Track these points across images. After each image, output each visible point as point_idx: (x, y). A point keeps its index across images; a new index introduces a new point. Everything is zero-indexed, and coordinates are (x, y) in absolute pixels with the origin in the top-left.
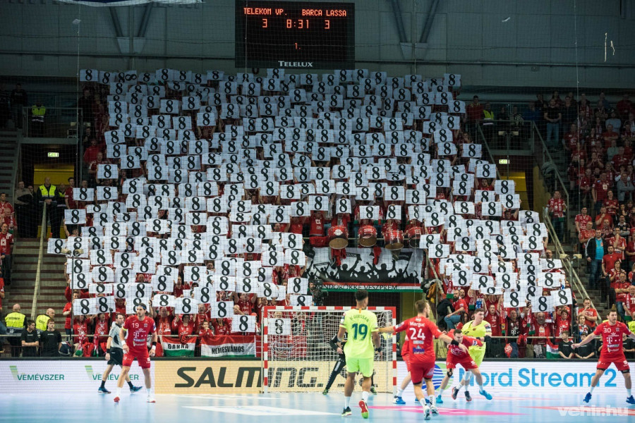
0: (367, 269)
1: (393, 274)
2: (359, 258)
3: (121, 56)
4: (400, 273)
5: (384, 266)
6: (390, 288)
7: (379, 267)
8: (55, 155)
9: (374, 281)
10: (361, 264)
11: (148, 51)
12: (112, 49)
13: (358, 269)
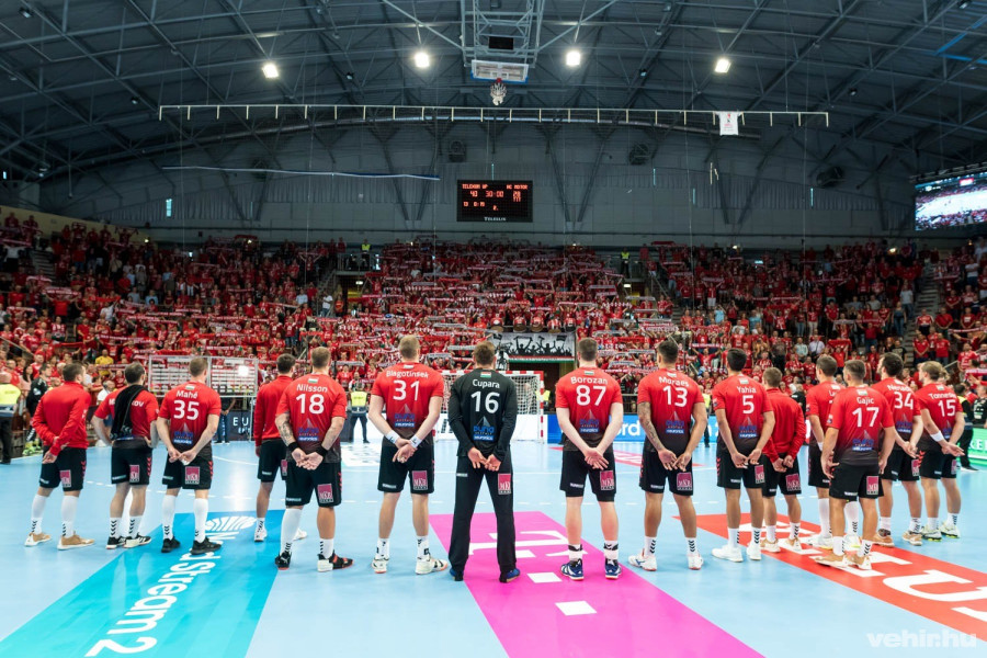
0: (537, 347)
1: (554, 350)
2: (531, 340)
3: (407, 231)
4: (559, 350)
5: (548, 345)
6: (553, 359)
7: (545, 346)
8: (361, 283)
9: (541, 355)
10: (532, 344)
11: (423, 228)
12: (402, 227)
13: (530, 347)
